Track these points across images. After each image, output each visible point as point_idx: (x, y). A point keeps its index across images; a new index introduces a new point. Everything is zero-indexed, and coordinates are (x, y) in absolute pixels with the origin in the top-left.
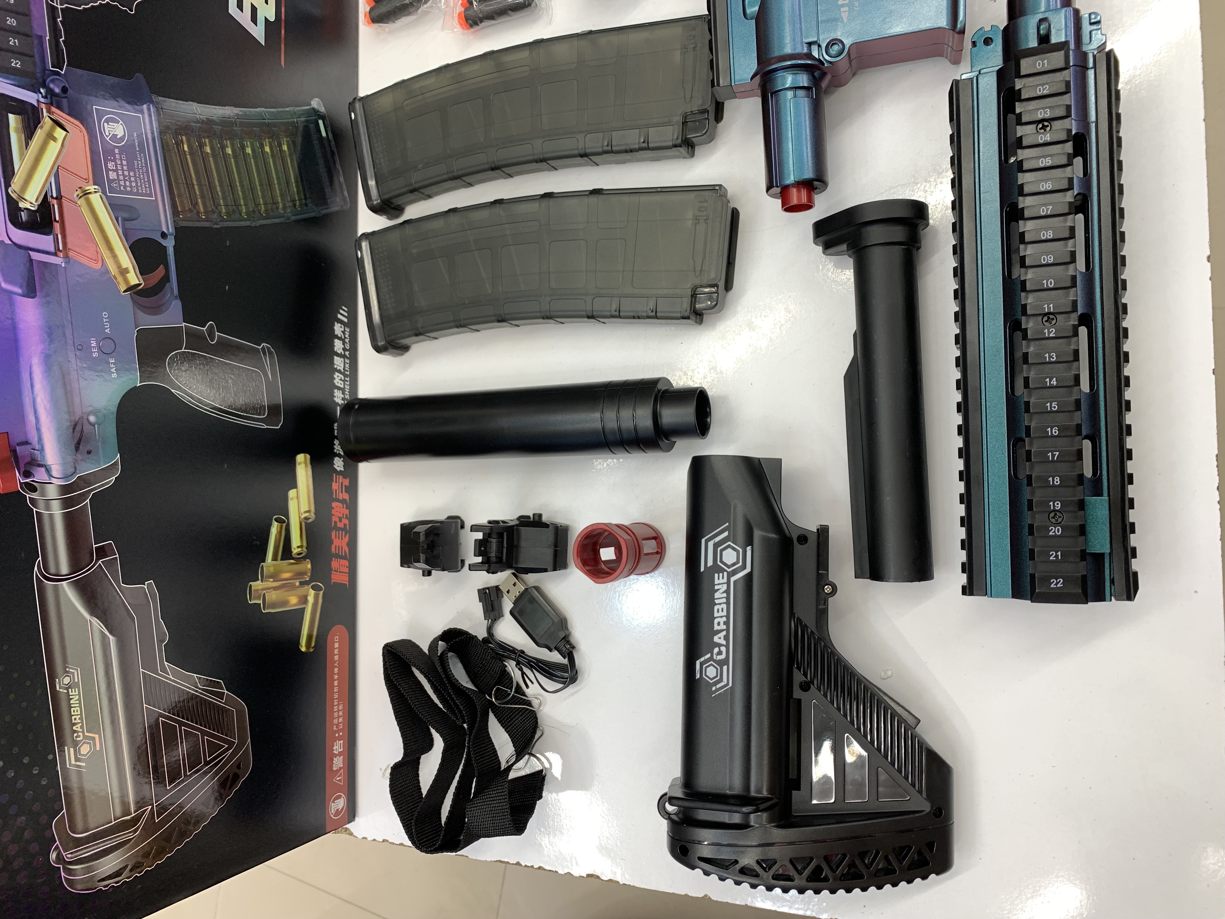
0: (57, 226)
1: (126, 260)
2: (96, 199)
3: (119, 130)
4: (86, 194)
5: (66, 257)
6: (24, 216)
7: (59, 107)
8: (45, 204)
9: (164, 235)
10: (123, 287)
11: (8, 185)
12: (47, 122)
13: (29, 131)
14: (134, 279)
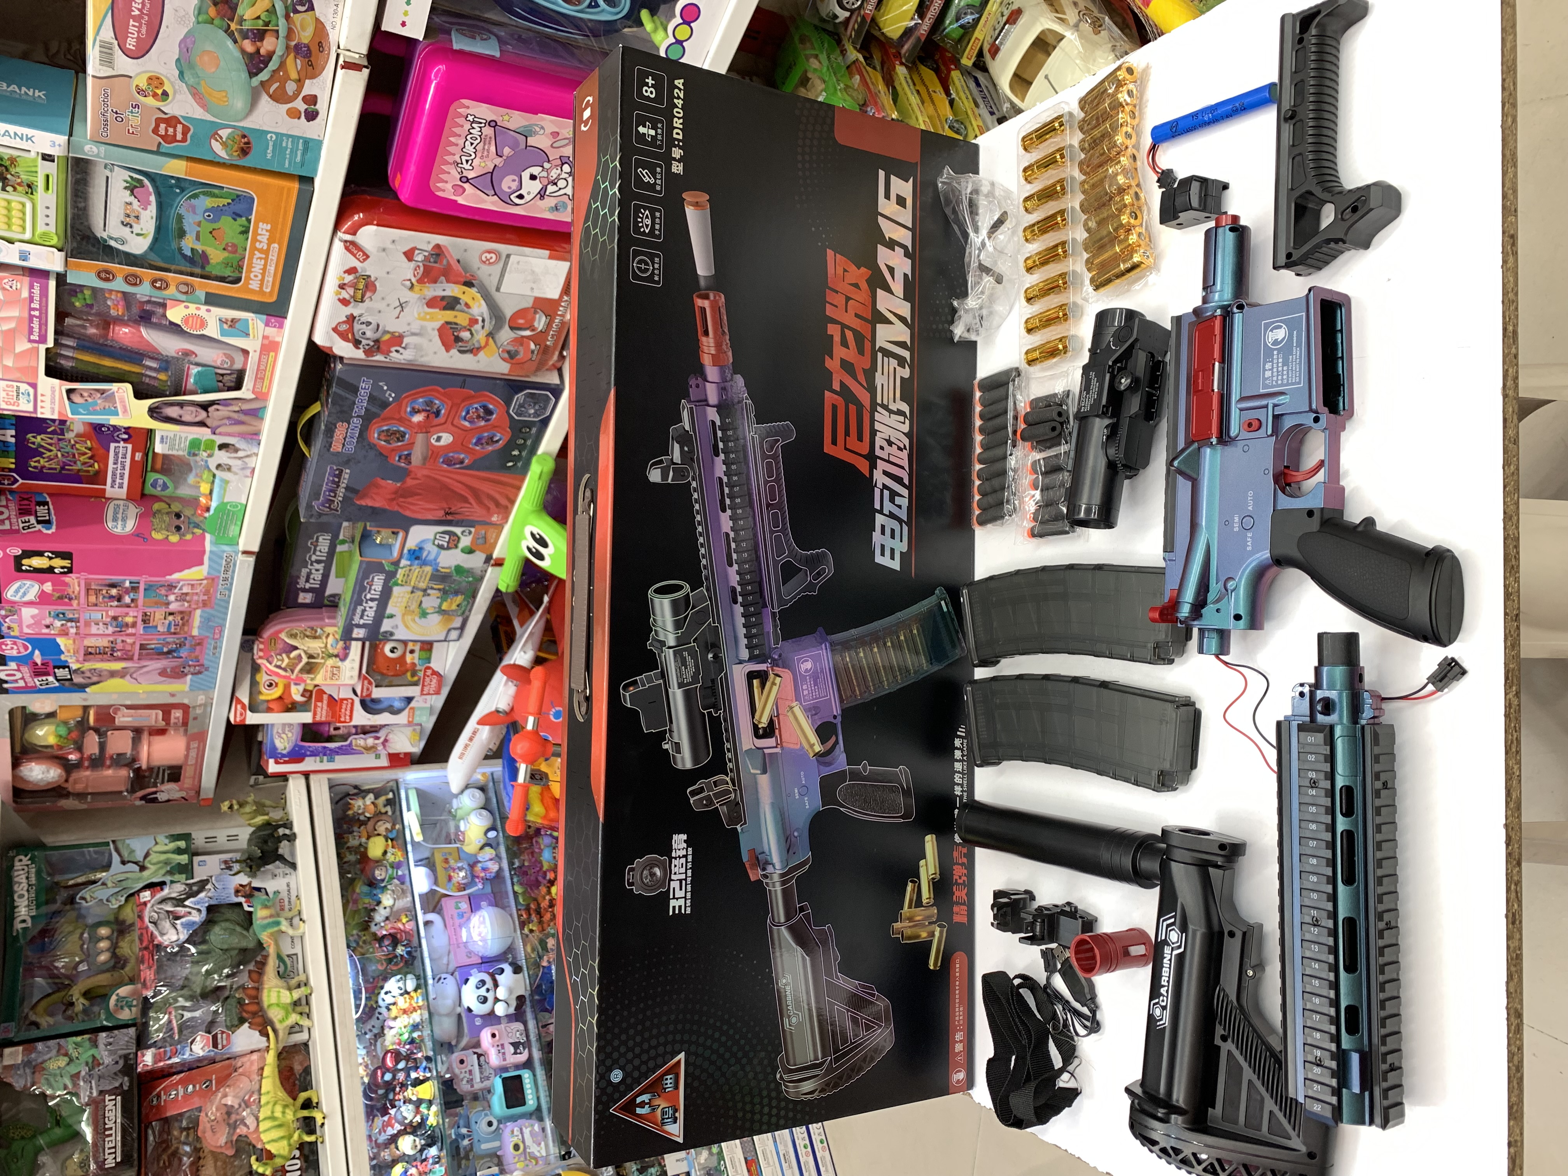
0: (777, 731)
1: (813, 738)
2: (797, 710)
3: (808, 665)
4: (791, 708)
5: (782, 747)
6: (761, 731)
7: (777, 666)
8: (771, 722)
9: (835, 717)
10: (811, 755)
11: (753, 717)
12: (772, 676)
13: (763, 686)
14: (818, 748)
